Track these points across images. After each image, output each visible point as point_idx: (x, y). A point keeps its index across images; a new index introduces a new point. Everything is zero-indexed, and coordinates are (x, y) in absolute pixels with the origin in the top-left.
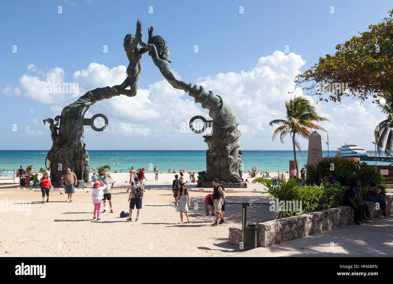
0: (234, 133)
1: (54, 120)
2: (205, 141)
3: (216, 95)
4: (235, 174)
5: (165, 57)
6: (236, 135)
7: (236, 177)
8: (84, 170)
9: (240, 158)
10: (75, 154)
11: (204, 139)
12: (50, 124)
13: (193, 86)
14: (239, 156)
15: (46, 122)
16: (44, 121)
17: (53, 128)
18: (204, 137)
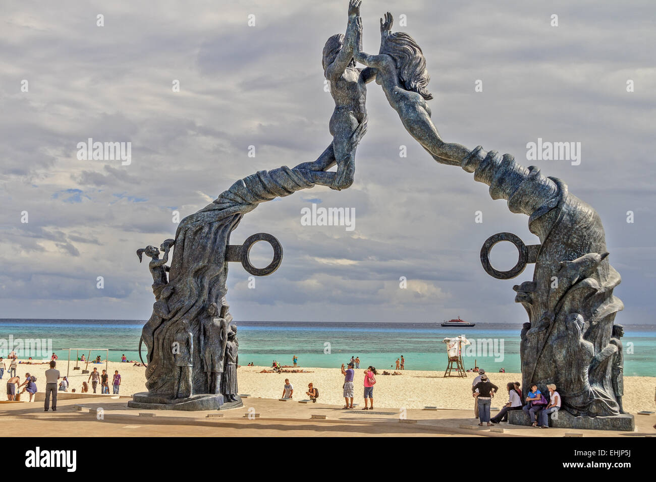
0: (598, 277)
1: (159, 250)
2: (517, 300)
3: (549, 178)
4: (601, 390)
5: (415, 86)
6: (603, 284)
7: (601, 398)
8: (222, 370)
9: (615, 346)
10: (202, 330)
11: (515, 293)
12: (150, 259)
13: (483, 154)
14: (612, 342)
15: (144, 253)
16: (139, 253)
17: (158, 269)
18: (516, 288)
